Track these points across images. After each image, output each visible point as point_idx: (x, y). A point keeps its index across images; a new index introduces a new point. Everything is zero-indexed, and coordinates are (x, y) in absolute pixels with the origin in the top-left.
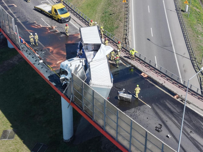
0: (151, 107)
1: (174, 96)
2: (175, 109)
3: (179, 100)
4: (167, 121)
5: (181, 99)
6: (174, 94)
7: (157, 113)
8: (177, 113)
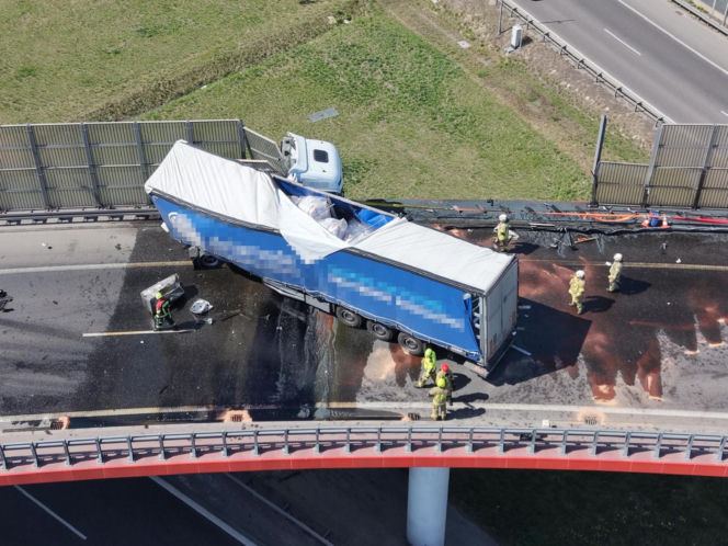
0: (85, 335)
1: (71, 419)
2: (23, 382)
3: (46, 418)
4: (5, 332)
5: (41, 425)
6: (75, 423)
7: (51, 331)
8: (7, 376)
